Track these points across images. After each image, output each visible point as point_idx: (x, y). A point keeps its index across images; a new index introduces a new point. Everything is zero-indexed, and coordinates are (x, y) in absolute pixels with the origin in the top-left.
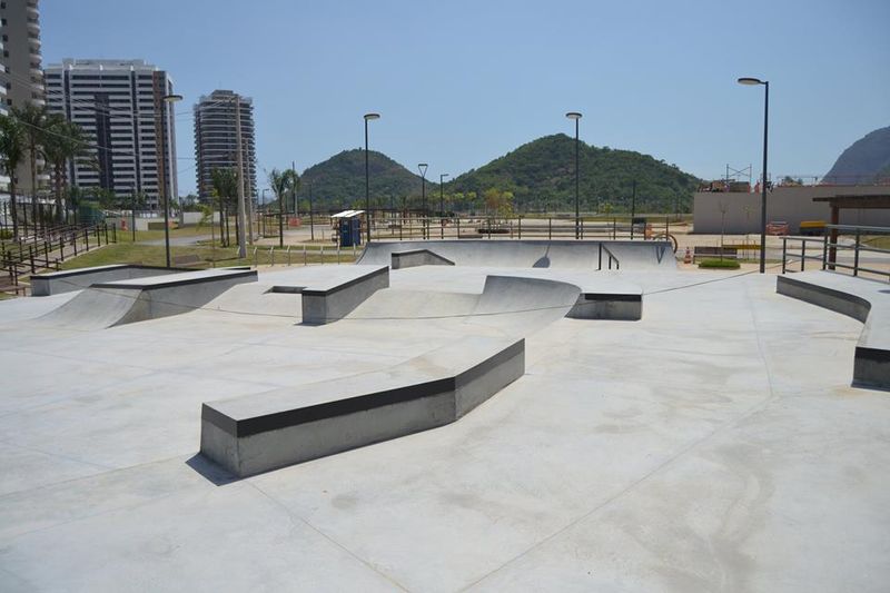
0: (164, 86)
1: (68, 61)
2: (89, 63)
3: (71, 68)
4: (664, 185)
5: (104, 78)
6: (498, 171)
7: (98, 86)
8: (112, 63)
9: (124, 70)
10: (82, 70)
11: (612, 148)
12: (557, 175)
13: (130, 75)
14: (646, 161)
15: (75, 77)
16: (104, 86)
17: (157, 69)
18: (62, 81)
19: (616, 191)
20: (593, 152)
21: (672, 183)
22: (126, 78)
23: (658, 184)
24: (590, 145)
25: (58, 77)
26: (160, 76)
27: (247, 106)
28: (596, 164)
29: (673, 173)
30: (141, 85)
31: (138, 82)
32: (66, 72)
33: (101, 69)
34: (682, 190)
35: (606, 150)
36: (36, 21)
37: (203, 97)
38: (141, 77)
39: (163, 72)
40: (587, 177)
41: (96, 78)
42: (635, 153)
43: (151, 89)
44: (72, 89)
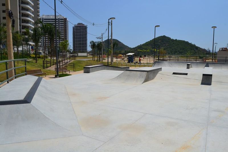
0: (66, 22)
1: (43, 15)
2: (48, 16)
3: (44, 17)
4: (192, 49)
5: (52, 19)
6: (148, 45)
7: (50, 21)
10: (46, 17)
11: (178, 40)
12: (163, 46)
13: (58, 19)
14: (187, 43)
15: (45, 19)
16: (52, 22)
17: (65, 18)
19: (179, 51)
20: (173, 40)
21: (194, 49)
23: (190, 49)
24: (172, 39)
25: (41, 19)
27: (86, 27)
28: (174, 43)
29: (194, 46)
30: (61, 21)
31: (60, 21)
32: (43, 18)
33: (51, 17)
34: (197, 51)
35: (176, 40)
36: (39, 5)
37: (75, 25)
38: (61, 19)
39: (66, 18)
40: (171, 47)
41: (50, 19)
42: (184, 41)
43: (63, 22)
44: (44, 22)
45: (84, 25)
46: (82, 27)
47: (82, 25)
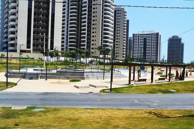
0: (158, 36)
1: (139, 32)
5: (146, 35)
7: (145, 36)
8: (148, 31)
9: (151, 33)
10: (142, 33)
13: (151, 34)
15: (140, 35)
16: (146, 36)
18: (138, 36)
22: (150, 34)
25: (137, 35)
26: (158, 34)
27: (180, 39)
37: (170, 37)
38: (154, 34)
43: (155, 37)
44: (139, 37)
45: (178, 37)
46: (176, 39)
47: (177, 38)
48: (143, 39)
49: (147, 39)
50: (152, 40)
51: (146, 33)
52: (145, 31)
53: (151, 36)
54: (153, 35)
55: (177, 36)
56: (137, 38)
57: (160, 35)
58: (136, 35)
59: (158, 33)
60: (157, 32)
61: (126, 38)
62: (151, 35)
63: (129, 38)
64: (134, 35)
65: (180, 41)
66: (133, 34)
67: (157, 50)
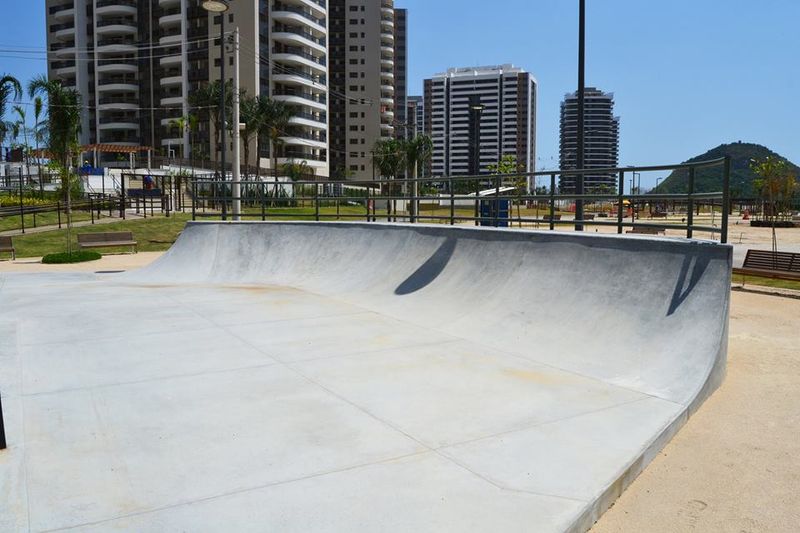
0: (527, 85)
1: (450, 71)
2: (467, 70)
3: (452, 75)
5: (478, 82)
7: (472, 89)
8: (486, 69)
9: (496, 74)
10: (461, 76)
13: (499, 78)
15: (455, 83)
16: (478, 89)
18: (444, 87)
22: (495, 81)
25: (442, 83)
26: (524, 77)
27: (608, 101)
30: (507, 86)
32: (448, 79)
37: (568, 95)
38: (508, 79)
41: (471, 82)
43: (515, 89)
44: (452, 94)
45: (600, 95)
46: (594, 100)
47: (594, 95)
48: (467, 99)
49: (482, 98)
50: (501, 110)
51: (476, 74)
52: (474, 69)
53: (496, 88)
54: (505, 83)
55: (594, 89)
56: (441, 97)
57: (533, 83)
58: (436, 84)
59: (526, 74)
60: (523, 71)
61: (393, 98)
62: (498, 84)
63: (407, 101)
64: (428, 84)
65: (609, 107)
66: (425, 81)
67: (524, 136)
